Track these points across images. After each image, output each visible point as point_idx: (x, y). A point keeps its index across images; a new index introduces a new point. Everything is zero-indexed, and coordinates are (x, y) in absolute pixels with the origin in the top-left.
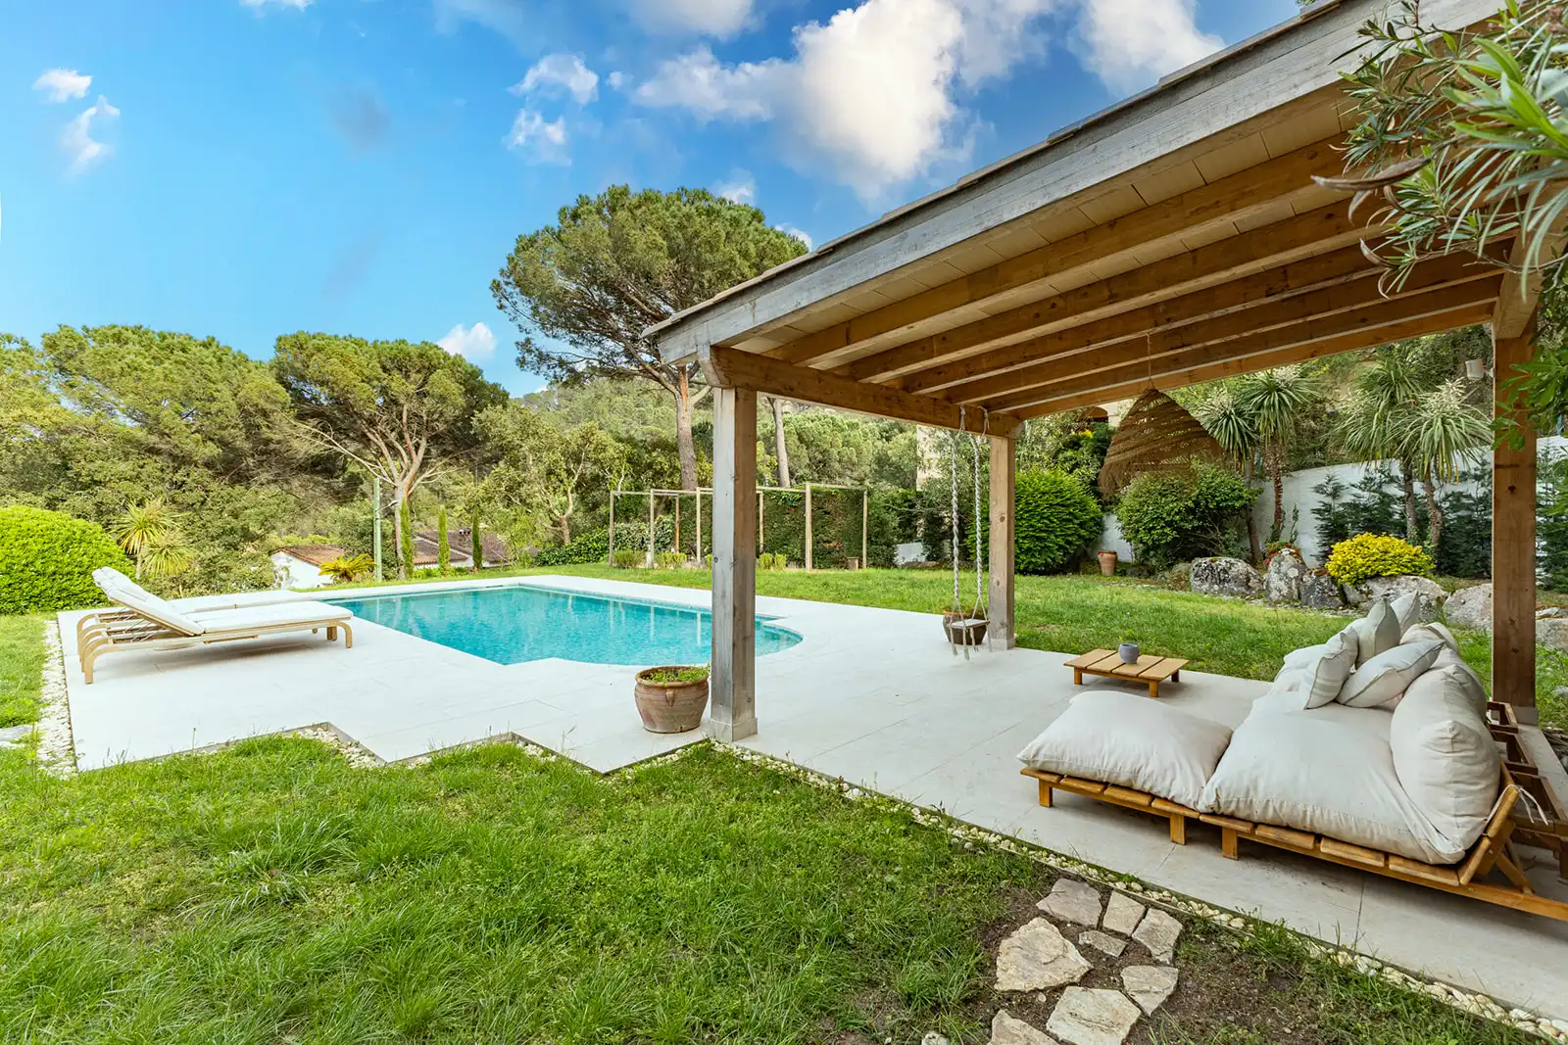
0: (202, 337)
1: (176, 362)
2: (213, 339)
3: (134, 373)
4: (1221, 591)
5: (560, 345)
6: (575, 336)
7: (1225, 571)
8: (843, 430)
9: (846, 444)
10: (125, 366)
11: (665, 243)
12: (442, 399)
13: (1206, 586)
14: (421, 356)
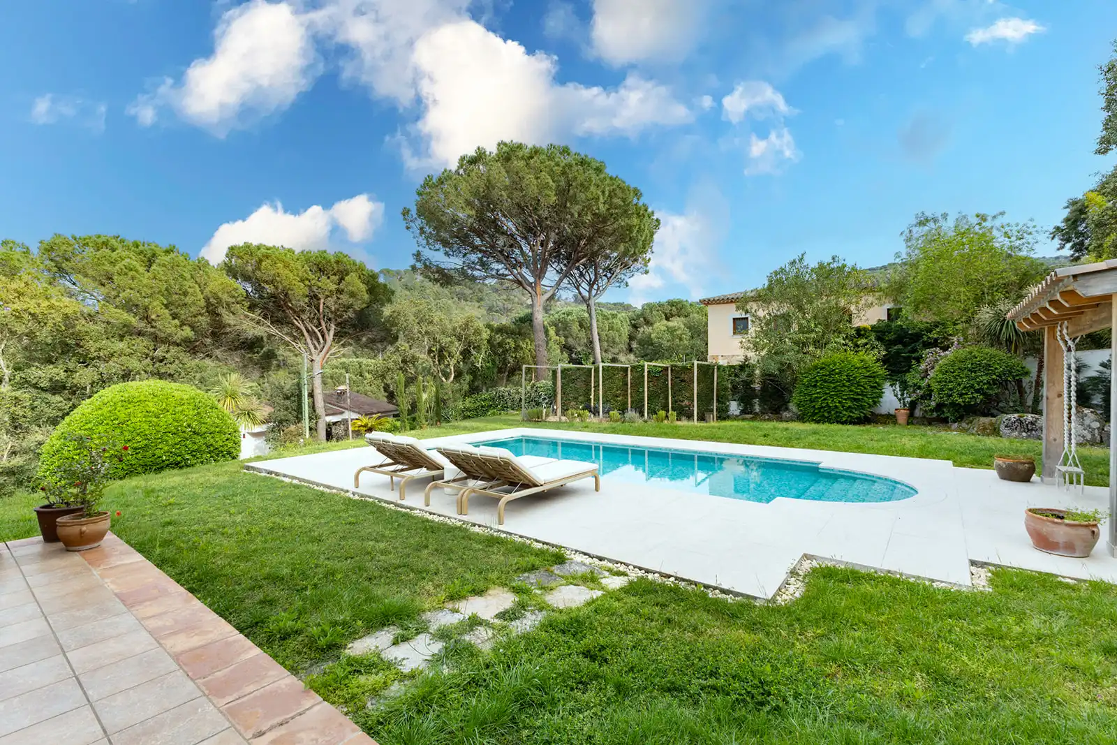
0: (165, 246)
1: (159, 265)
2: (174, 247)
3: (131, 273)
4: (1028, 437)
5: (438, 257)
6: (447, 249)
7: (1032, 423)
8: (608, 319)
9: (611, 328)
10: (123, 267)
11: (554, 184)
12: (352, 295)
13: (1016, 433)
14: (337, 262)
